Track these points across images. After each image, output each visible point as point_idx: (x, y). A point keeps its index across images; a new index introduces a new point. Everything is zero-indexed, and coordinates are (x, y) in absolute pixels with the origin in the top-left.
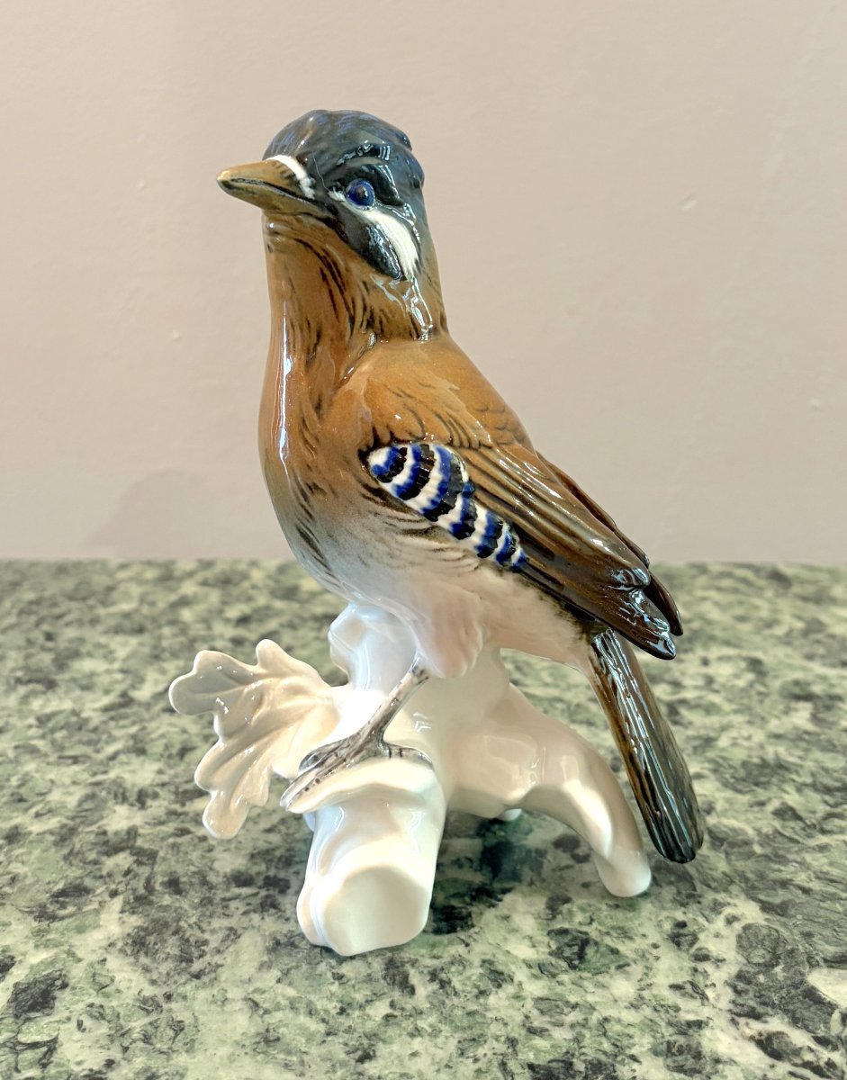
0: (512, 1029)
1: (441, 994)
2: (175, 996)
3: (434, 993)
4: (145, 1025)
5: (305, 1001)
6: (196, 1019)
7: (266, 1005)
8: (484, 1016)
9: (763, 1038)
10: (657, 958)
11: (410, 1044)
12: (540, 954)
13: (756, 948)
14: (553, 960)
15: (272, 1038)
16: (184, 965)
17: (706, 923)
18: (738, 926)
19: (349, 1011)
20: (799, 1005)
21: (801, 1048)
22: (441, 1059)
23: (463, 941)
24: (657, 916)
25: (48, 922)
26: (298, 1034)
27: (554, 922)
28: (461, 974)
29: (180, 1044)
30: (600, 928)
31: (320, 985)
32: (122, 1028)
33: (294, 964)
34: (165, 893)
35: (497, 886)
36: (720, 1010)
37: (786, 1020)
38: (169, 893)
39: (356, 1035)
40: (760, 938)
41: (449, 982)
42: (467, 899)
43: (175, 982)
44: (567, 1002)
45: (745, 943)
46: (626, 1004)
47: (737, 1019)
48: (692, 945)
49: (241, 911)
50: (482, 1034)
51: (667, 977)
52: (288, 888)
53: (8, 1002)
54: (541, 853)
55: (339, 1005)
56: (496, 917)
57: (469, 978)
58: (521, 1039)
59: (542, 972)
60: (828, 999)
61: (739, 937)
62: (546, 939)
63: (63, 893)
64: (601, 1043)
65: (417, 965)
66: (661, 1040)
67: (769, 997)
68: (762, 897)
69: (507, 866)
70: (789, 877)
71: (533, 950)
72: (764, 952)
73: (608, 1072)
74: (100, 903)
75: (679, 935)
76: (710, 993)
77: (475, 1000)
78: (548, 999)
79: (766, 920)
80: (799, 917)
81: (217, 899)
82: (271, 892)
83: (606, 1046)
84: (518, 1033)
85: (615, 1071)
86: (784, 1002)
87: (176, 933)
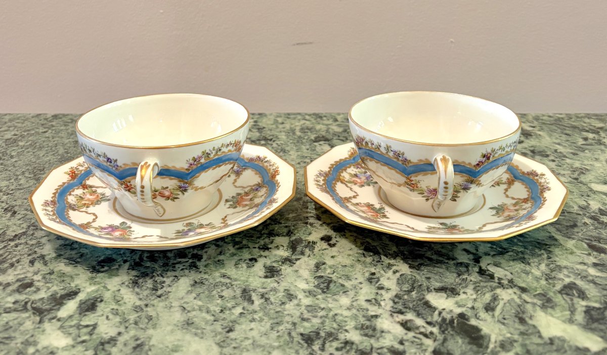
0: (295, 319)
1: (265, 304)
2: (149, 305)
3: (262, 303)
4: (136, 317)
5: (206, 307)
6: (158, 314)
7: (188, 309)
8: (283, 313)
9: (404, 322)
10: (361, 288)
11: (250, 325)
12: (310, 287)
13: (405, 284)
14: (315, 289)
15: (190, 323)
16: (154, 292)
17: (384, 273)
18: (398, 275)
19: (224, 311)
20: (421, 308)
21: (419, 326)
22: (263, 331)
23: (276, 281)
24: (363, 270)
25: (95, 274)
26: (202, 321)
27: (317, 273)
28: (274, 295)
29: (150, 325)
30: (337, 275)
31: (213, 300)
32: (125, 318)
33: (202, 291)
34: (147, 261)
35: (294, 257)
36: (386, 310)
37: (415, 314)
38: (149, 261)
39: (227, 321)
40: (407, 280)
41: (269, 299)
42: (280, 263)
43: (150, 299)
44: (320, 307)
45: (400, 282)
46: (344, 308)
47: (393, 314)
48: (377, 282)
49: (180, 269)
50: (281, 321)
51: (365, 296)
52: (202, 258)
53: (78, 308)
54: (314, 243)
55: (220, 309)
56: (292, 271)
57: (278, 297)
58: (298, 323)
59: (310, 294)
60: (434, 306)
61: (398, 279)
62: (314, 280)
63: (103, 261)
64: (333, 325)
65: (256, 291)
66: (359, 323)
67: (408, 305)
68: (410, 262)
69: (299, 249)
70: (423, 253)
71: (307, 285)
72: (408, 286)
73: (334, 336)
74: (119, 265)
75: (372, 279)
76: (382, 303)
77: (280, 306)
78: (311, 306)
79: (411, 272)
80: (426, 271)
81: (170, 264)
82: (194, 261)
83: (335, 326)
84: (297, 320)
85: (337, 336)
86: (414, 307)
87: (151, 278)
